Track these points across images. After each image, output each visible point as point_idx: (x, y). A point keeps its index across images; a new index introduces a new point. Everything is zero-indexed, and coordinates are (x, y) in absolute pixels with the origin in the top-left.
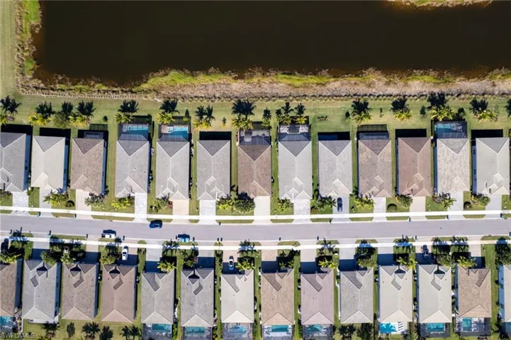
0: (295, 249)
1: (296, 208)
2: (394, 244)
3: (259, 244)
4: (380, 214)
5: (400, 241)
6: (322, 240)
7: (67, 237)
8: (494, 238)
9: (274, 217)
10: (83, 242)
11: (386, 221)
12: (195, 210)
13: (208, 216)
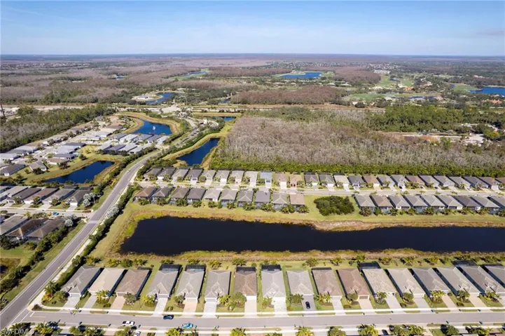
0: (277, 332)
1: (275, 308)
2: (358, 329)
3: (248, 330)
4: (339, 310)
5: (361, 327)
6: (298, 327)
7: (93, 326)
8: (436, 325)
9: (260, 313)
10: (104, 329)
11: (345, 315)
12: (200, 309)
13: (210, 312)
